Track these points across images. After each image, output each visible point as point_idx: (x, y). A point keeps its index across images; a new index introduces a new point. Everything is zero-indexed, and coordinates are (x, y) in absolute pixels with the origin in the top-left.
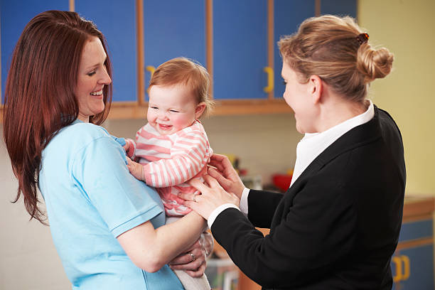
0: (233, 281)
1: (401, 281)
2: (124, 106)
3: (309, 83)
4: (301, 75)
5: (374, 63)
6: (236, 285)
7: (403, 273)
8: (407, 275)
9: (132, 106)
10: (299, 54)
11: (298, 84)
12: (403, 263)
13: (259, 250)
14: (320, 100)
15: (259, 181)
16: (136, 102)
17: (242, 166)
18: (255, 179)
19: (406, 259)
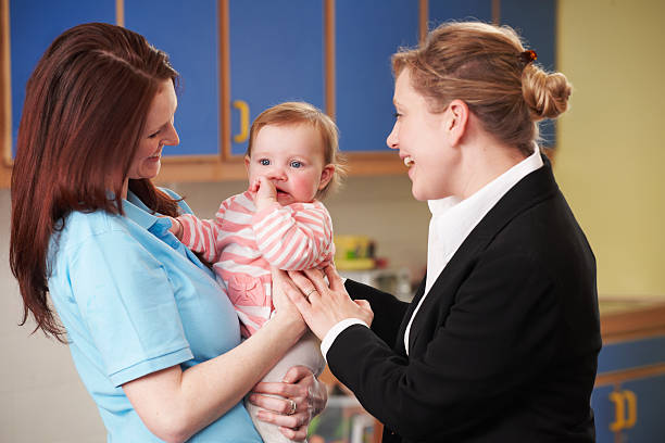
0: (365, 430)
1: (624, 430)
2: (200, 162)
3: (447, 113)
4: (435, 101)
5: (548, 93)
6: (371, 436)
7: (627, 416)
8: (632, 420)
9: (213, 162)
10: (435, 67)
11: (428, 114)
12: (626, 403)
13: (405, 383)
14: (461, 141)
15: (405, 277)
16: (217, 156)
17: (380, 253)
18: (400, 273)
19: (631, 396)
